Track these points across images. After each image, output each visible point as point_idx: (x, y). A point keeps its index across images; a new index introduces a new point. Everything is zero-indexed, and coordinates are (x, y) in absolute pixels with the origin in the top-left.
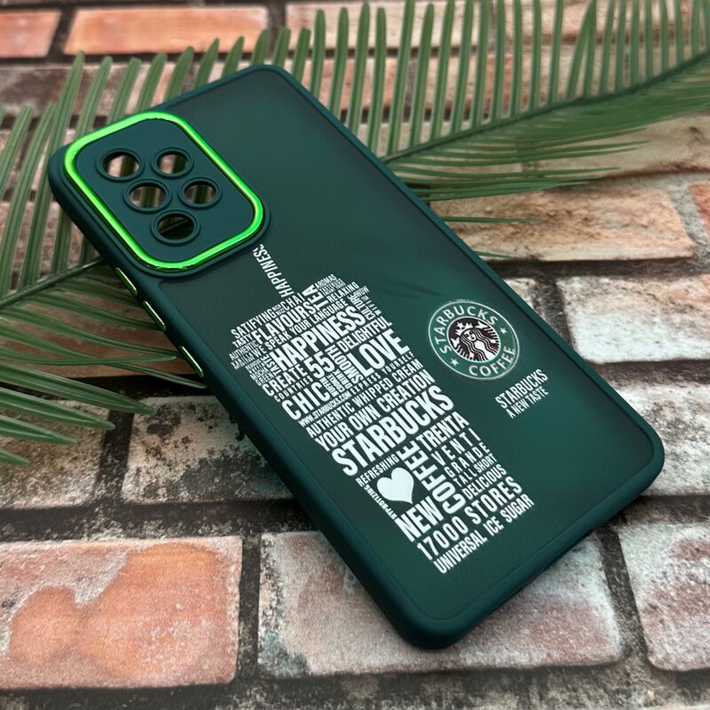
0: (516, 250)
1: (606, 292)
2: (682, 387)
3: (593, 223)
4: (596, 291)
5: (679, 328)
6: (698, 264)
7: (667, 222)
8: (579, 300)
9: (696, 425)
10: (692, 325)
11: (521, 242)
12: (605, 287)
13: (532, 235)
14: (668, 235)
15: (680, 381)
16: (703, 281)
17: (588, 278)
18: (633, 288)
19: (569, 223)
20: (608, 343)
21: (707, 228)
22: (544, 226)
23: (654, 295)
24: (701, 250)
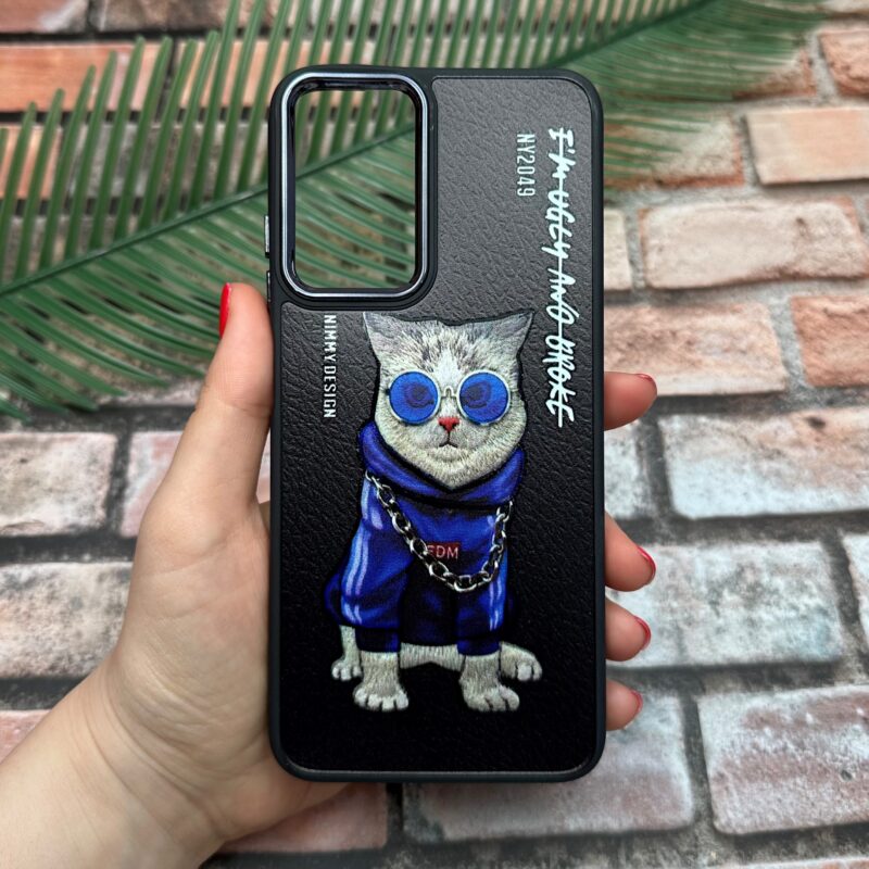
1: (703, 434)
2: (764, 545)
3: (694, 347)
4: (695, 432)
5: (766, 478)
6: (788, 400)
7: (767, 346)
8: (678, 444)
9: (772, 589)
10: (778, 474)
12: (702, 428)
14: (764, 363)
15: (762, 538)
16: (791, 421)
17: (686, 417)
18: (728, 429)
19: (674, 347)
20: (702, 495)
21: (802, 354)
22: (649, 351)
23: (746, 440)
24: (793, 383)
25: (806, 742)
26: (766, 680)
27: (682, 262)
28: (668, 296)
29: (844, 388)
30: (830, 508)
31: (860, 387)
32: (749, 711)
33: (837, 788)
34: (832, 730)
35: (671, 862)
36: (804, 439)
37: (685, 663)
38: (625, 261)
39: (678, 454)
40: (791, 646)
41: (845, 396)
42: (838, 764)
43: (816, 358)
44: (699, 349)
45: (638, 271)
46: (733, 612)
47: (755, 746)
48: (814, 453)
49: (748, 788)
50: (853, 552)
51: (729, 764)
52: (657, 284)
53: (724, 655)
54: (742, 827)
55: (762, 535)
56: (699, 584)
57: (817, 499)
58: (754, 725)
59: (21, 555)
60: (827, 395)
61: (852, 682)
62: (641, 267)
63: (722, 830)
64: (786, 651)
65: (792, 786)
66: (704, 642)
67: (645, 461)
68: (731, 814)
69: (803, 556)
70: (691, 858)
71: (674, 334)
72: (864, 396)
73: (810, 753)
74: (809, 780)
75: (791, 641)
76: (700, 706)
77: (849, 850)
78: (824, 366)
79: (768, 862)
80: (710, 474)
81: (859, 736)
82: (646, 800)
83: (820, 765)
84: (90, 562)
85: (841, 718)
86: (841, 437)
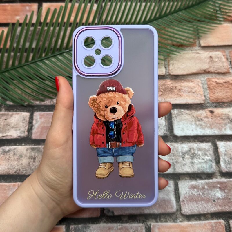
0: (162, 100)
1: (182, 114)
2: (196, 143)
4: (180, 114)
5: (198, 126)
6: (205, 106)
7: (200, 91)
8: (176, 117)
9: (198, 154)
10: (201, 125)
11: (163, 97)
12: (182, 112)
13: (166, 95)
14: (199, 96)
15: (196, 142)
16: (205, 111)
17: (178, 110)
18: (189, 113)
19: (176, 91)
20: (181, 130)
21: (209, 93)
22: (169, 92)
23: (193, 116)
24: (206, 101)
25: (205, 193)
26: (196, 177)
27: (179, 68)
28: (175, 77)
29: (220, 103)
30: (214, 134)
31: (224, 103)
32: (191, 185)
33: (212, 204)
34: (211, 190)
35: (170, 221)
36: (208, 116)
37: (175, 172)
38: (164, 67)
39: (175, 119)
40: (202, 169)
41: (219, 105)
42: (213, 198)
43: (213, 94)
44: (182, 91)
45: (167, 70)
46: (188, 160)
47: (192, 193)
48: (211, 120)
49: (190, 204)
50: (219, 146)
51: (185, 198)
52: (172, 74)
53: (185, 171)
54: (188, 213)
55: (196, 141)
56: (179, 153)
57: (211, 132)
58: (192, 188)
59: (6, 144)
60: (215, 105)
61: (217, 178)
62: (168, 69)
63: (183, 213)
64: (201, 170)
65: (201, 203)
66: (180, 168)
67: (167, 121)
68: (185, 210)
69: (206, 146)
70: (175, 220)
71: (176, 87)
72: (225, 105)
73: (206, 195)
74: (205, 202)
75: (202, 168)
76: (178, 183)
77: (214, 219)
78: (215, 97)
79: (194, 221)
80: (184, 125)
81: (218, 191)
82: (165, 206)
83: (208, 198)
84: (24, 146)
85: (214, 187)
86: (218, 116)
